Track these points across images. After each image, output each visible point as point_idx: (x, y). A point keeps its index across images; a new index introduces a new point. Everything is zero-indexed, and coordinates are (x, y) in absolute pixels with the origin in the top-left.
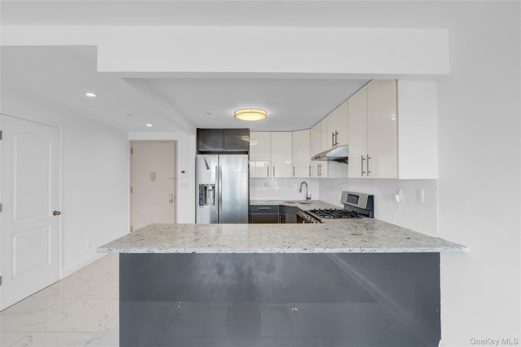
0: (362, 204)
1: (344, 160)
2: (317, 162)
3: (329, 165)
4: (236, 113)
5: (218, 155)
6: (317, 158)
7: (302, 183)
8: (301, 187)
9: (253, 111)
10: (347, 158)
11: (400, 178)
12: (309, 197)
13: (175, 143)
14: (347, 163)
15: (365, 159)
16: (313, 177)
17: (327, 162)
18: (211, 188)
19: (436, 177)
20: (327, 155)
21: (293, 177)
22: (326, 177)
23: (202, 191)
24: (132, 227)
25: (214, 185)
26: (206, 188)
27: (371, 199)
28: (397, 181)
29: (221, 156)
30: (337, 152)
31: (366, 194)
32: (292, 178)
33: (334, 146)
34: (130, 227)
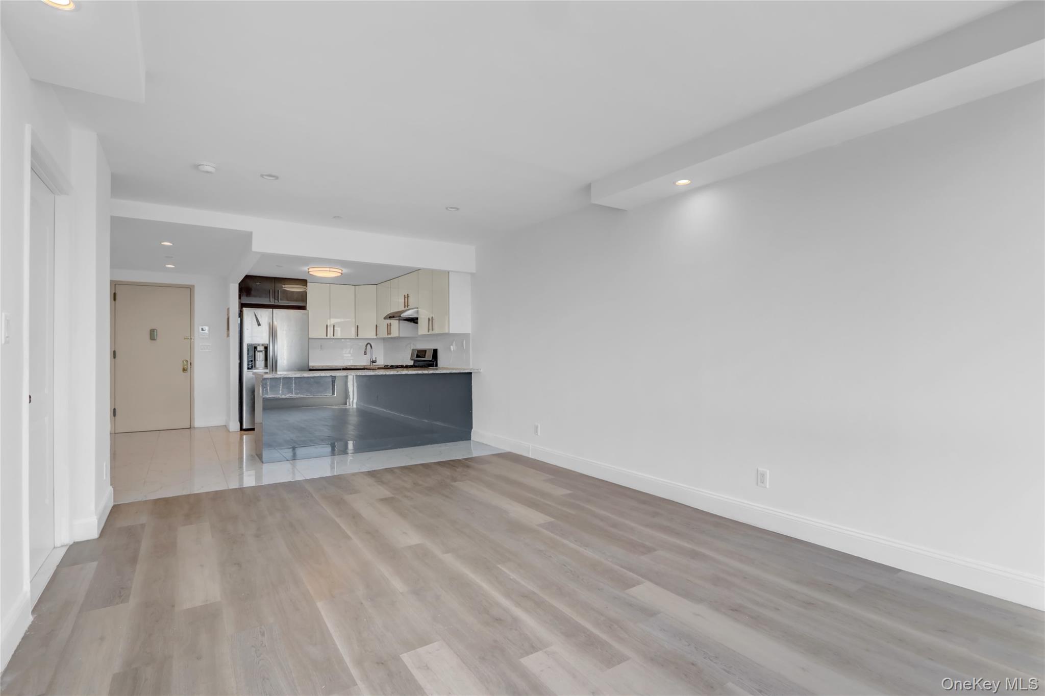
0: (429, 357)
1: (414, 320)
2: (389, 321)
3: (400, 324)
4: (310, 270)
5: (272, 309)
6: (391, 317)
7: (367, 345)
8: (366, 349)
9: (331, 270)
10: (417, 319)
11: (451, 332)
12: (374, 359)
13: (190, 289)
14: (417, 323)
15: (431, 321)
16: (380, 337)
17: (398, 321)
18: (260, 348)
19: (470, 332)
20: (402, 316)
21: (357, 337)
22: (398, 335)
23: (252, 353)
24: (114, 410)
25: (266, 345)
26: (255, 348)
27: (435, 352)
28: (448, 334)
29: (275, 311)
30: (409, 314)
31: (431, 349)
32: (355, 339)
33: (406, 307)
34: (112, 411)
